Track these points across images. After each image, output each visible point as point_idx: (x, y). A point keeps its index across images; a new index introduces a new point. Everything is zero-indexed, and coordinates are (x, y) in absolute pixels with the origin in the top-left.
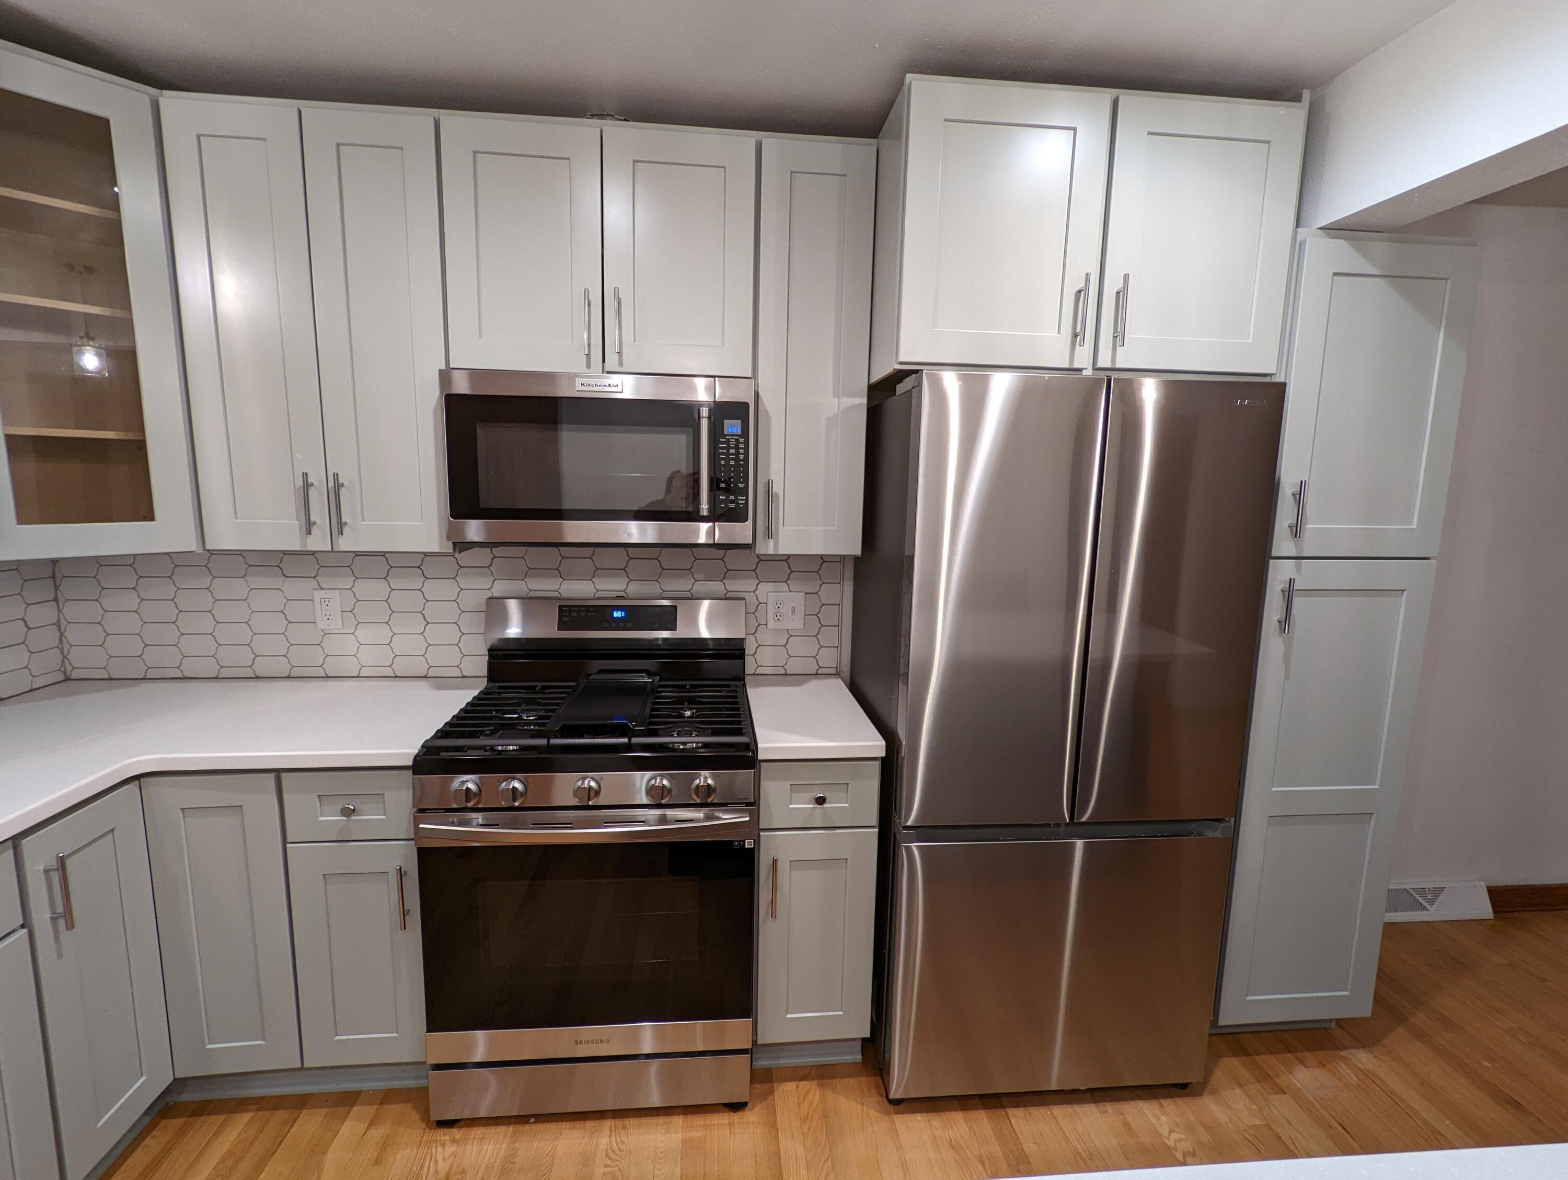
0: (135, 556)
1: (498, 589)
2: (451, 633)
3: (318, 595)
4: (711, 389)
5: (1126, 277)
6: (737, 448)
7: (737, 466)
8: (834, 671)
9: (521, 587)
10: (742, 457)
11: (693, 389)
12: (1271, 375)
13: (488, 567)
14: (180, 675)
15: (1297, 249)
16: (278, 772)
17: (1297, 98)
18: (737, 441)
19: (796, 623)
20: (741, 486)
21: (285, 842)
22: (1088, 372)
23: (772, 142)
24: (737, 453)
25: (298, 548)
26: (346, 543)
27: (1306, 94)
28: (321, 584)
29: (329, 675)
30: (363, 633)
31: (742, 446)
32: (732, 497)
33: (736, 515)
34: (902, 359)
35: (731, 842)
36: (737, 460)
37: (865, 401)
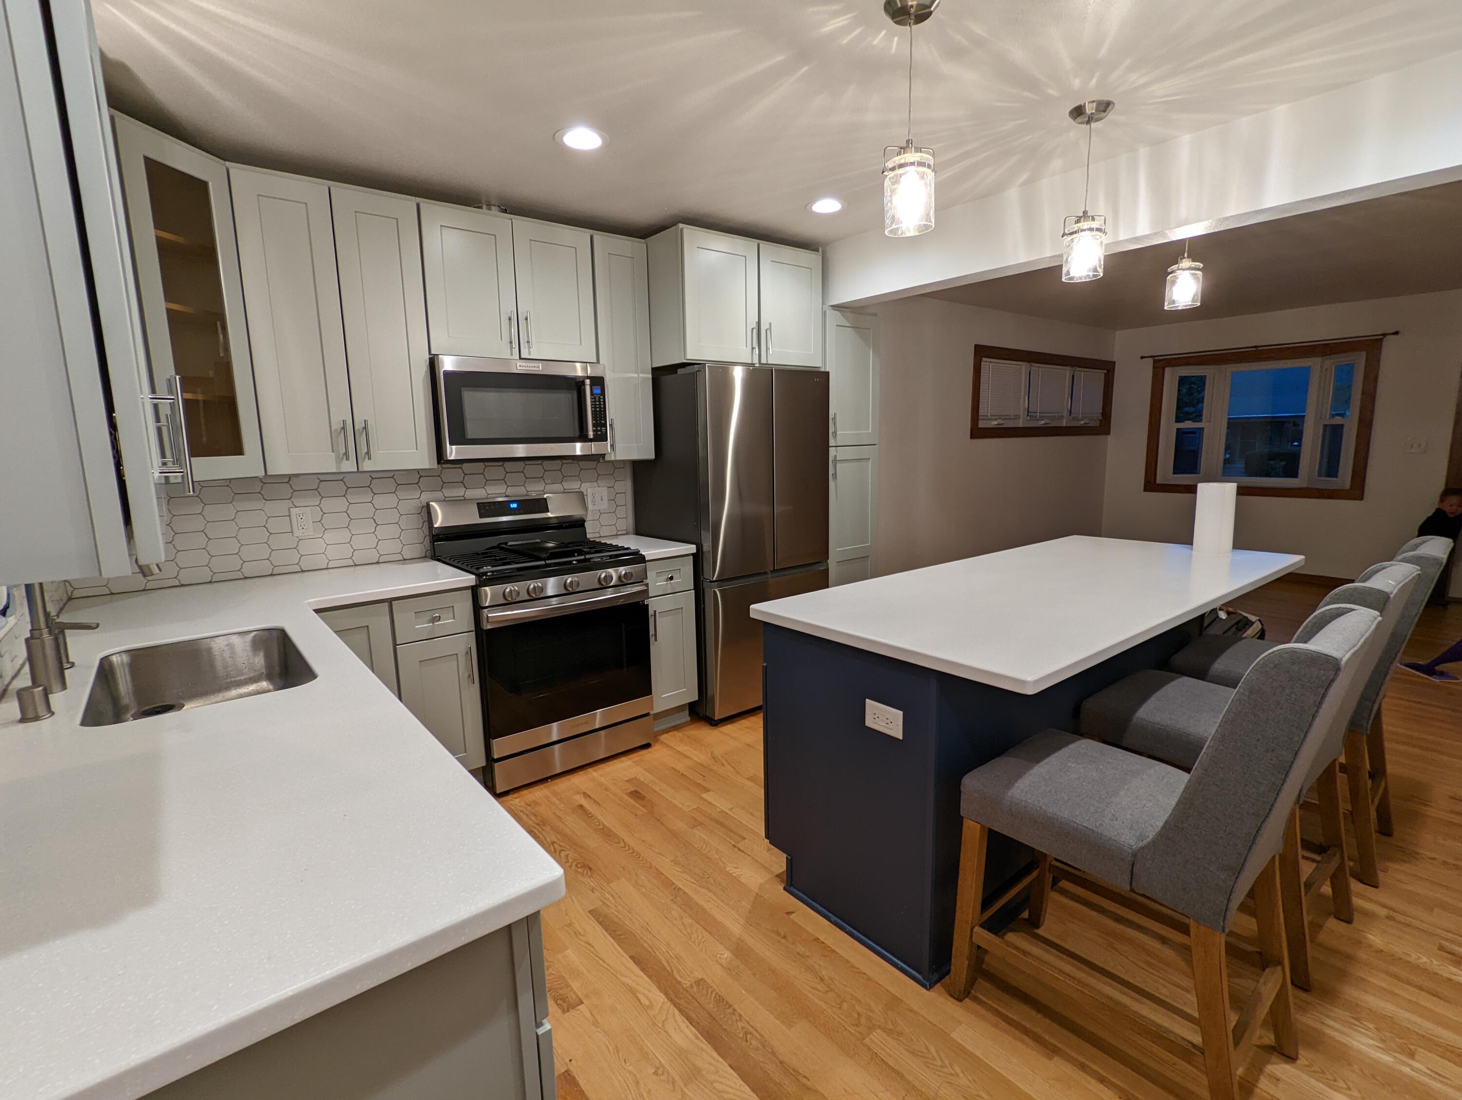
0: (230, 480)
1: (425, 497)
2: (394, 530)
3: (294, 511)
4: (585, 369)
5: (770, 324)
6: (600, 401)
7: (600, 411)
8: (625, 532)
9: (439, 495)
10: (602, 406)
11: (575, 368)
12: (819, 367)
13: (417, 483)
14: (178, 584)
15: (824, 314)
16: (390, 601)
17: (817, 250)
18: (600, 398)
19: (604, 505)
20: (603, 422)
21: (395, 645)
22: (757, 365)
23: (599, 237)
24: (600, 404)
25: (335, 471)
26: (367, 466)
27: (820, 249)
28: (295, 504)
29: (304, 569)
30: (329, 537)
31: (602, 400)
32: (599, 428)
33: (601, 437)
34: (688, 358)
35: (639, 602)
36: (600, 408)
37: (650, 376)
